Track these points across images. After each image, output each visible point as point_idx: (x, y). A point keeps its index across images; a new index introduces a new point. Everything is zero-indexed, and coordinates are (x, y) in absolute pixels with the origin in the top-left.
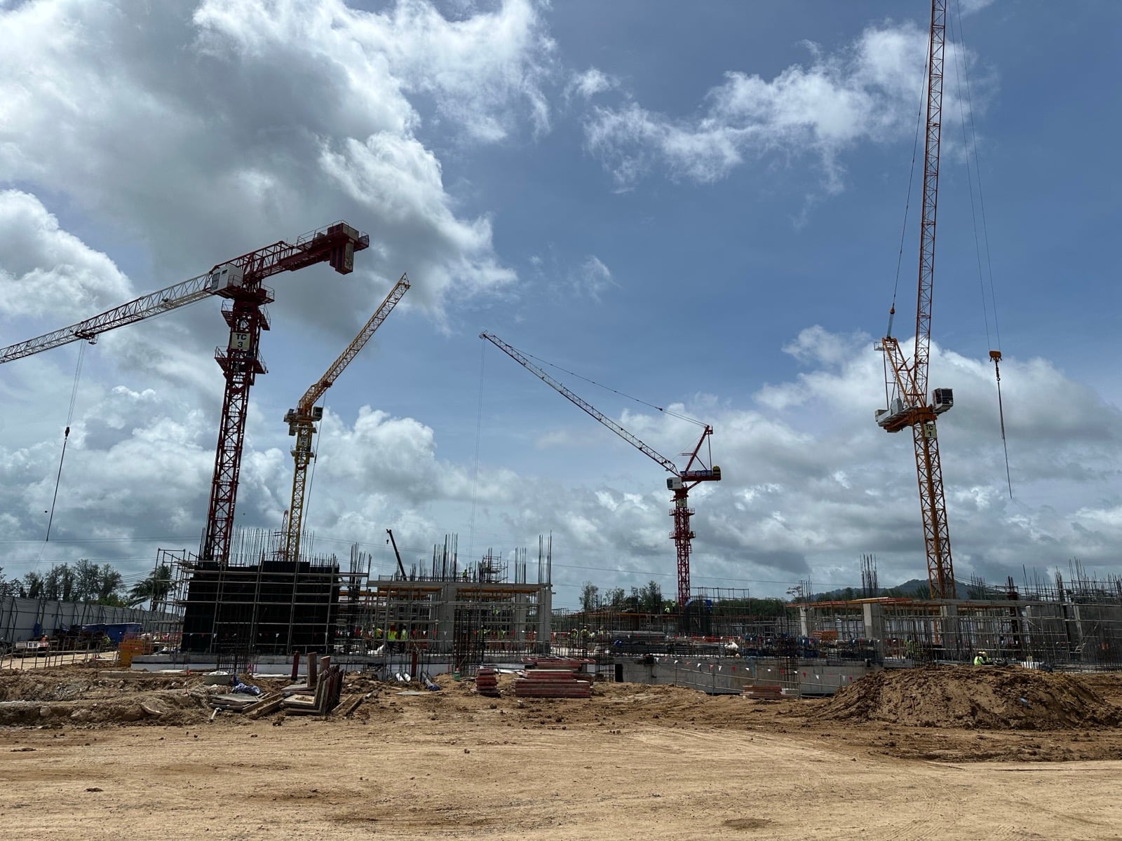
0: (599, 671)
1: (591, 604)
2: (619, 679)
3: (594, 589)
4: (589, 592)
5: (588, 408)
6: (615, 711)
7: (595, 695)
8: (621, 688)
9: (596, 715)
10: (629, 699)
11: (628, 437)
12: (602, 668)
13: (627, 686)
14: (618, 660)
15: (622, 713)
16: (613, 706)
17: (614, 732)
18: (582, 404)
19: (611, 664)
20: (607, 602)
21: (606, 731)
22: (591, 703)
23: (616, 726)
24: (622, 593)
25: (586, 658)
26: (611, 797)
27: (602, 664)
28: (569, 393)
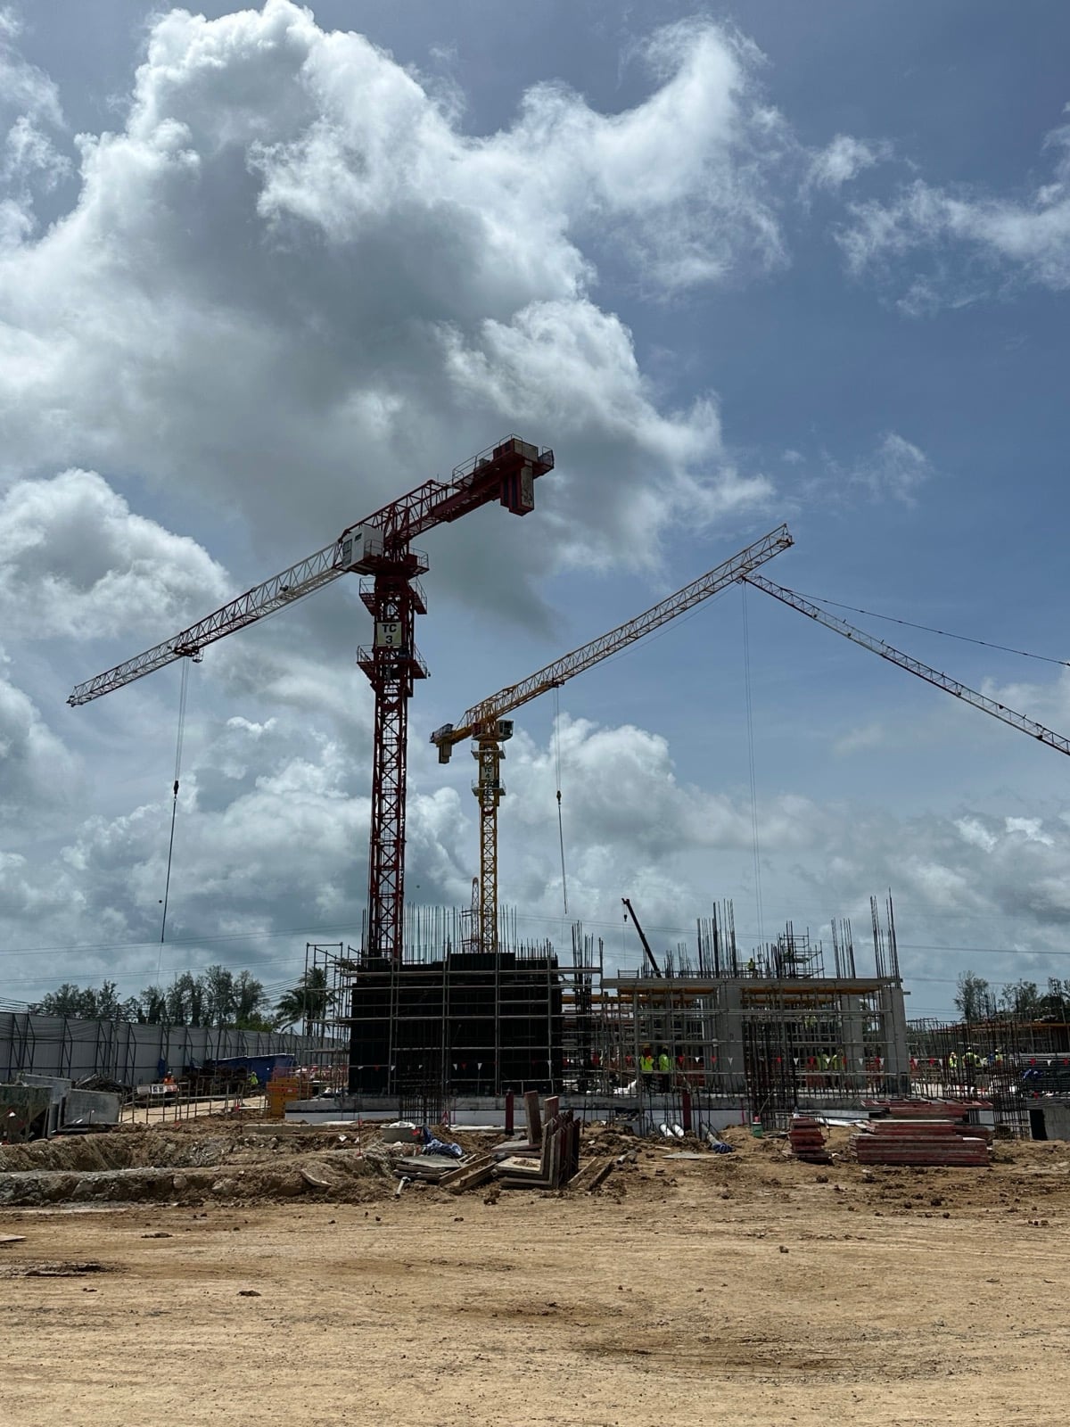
0: (1002, 1121)
1: (977, 1011)
2: (1040, 1134)
3: (981, 985)
4: (972, 991)
5: (935, 677)
6: (1036, 1189)
7: (997, 1161)
8: (1044, 1150)
9: (1001, 1195)
10: (1060, 1169)
11: (1015, 719)
12: (1005, 1116)
13: (1055, 1146)
14: (1034, 1104)
15: (1049, 1191)
16: (1031, 1181)
17: (1036, 1223)
18: (922, 671)
19: (1019, 1109)
20: (1006, 1006)
21: (1022, 1221)
22: (991, 1174)
23: (1039, 1213)
24: (1032, 988)
25: (976, 1099)
26: (1038, 1332)
27: (1005, 1111)
28: (898, 656)
